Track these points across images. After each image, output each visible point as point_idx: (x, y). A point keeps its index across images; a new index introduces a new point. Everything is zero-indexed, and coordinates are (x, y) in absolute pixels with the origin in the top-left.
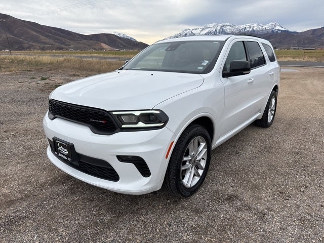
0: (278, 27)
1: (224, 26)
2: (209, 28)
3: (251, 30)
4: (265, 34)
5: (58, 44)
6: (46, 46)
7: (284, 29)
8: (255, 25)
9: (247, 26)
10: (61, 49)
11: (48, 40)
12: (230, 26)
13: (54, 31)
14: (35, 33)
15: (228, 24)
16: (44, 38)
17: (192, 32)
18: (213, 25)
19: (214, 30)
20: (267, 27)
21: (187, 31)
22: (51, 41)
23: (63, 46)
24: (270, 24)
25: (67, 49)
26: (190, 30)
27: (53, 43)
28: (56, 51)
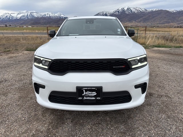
0: (62, 16)
1: (32, 12)
2: (23, 13)
3: (48, 16)
4: (57, 19)
7: (65, 17)
8: (50, 13)
9: (46, 13)
12: (36, 13)
15: (35, 12)
17: (11, 15)
18: (25, 11)
19: (26, 15)
20: (57, 15)
21: (7, 14)
24: (58, 13)
26: (9, 13)
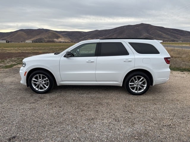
5: (172, 38)
6: (165, 39)
10: (174, 41)
11: (167, 36)
13: (172, 31)
14: (161, 33)
16: (165, 35)
22: (169, 37)
23: (175, 39)
25: (177, 41)
27: (170, 38)
28: (170, 42)
